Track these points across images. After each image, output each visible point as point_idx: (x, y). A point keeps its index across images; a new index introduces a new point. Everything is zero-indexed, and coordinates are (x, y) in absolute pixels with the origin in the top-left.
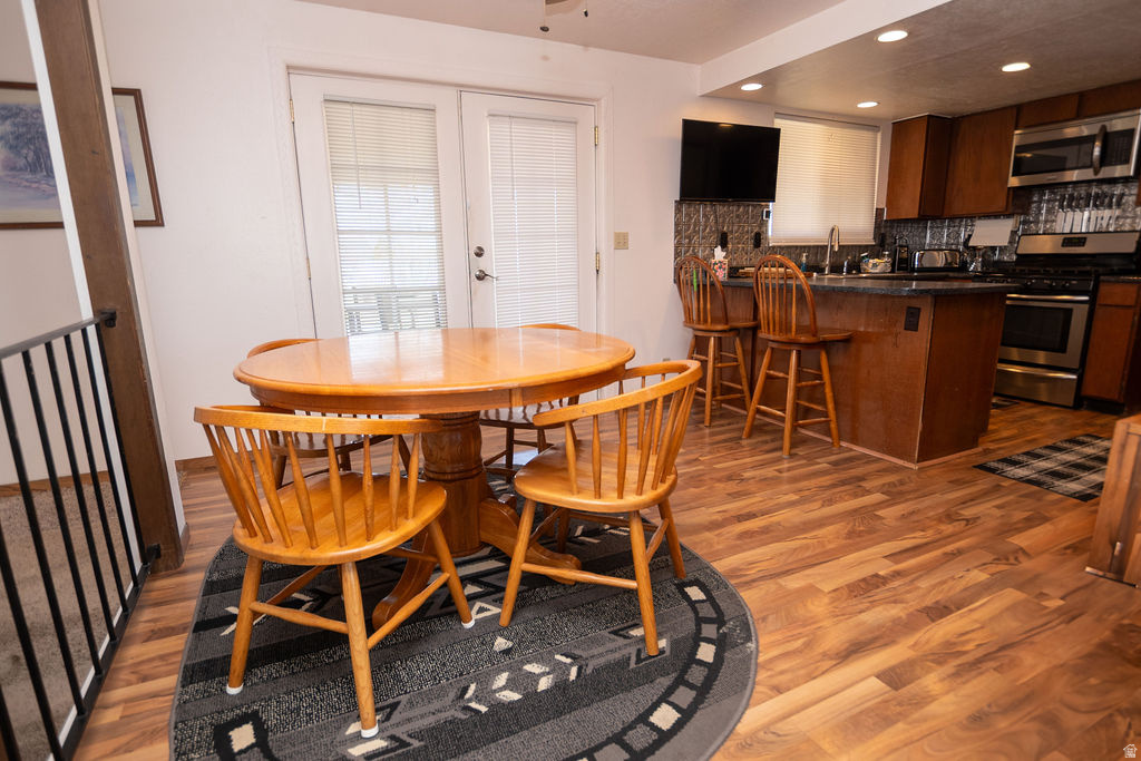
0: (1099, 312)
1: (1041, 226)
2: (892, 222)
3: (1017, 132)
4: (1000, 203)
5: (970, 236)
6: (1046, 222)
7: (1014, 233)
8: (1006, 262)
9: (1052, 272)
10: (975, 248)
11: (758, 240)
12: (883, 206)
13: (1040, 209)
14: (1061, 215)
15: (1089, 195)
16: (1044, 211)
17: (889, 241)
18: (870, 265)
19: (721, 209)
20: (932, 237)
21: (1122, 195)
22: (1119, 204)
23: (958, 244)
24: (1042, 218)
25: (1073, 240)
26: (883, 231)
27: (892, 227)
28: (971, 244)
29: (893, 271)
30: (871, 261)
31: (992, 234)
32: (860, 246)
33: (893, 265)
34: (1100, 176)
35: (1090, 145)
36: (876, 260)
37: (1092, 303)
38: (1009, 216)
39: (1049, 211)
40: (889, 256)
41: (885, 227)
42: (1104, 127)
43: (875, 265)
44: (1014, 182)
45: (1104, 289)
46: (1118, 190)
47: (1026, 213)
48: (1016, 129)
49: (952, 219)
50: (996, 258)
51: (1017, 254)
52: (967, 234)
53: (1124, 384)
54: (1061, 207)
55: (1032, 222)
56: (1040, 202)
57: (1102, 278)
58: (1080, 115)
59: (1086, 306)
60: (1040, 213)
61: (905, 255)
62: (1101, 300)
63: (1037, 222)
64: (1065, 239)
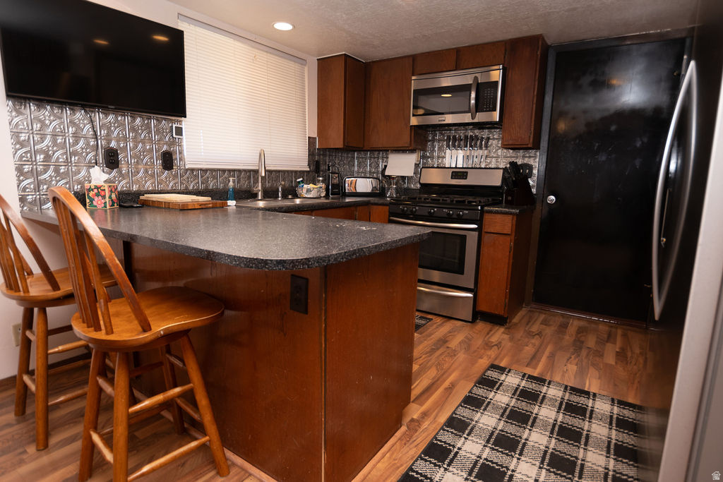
0: (486, 238)
1: (435, 160)
2: (325, 151)
3: (413, 78)
4: (405, 139)
5: (386, 166)
6: (439, 157)
7: (417, 165)
8: (413, 189)
9: (449, 201)
10: (390, 177)
11: (168, 161)
12: (315, 135)
13: (434, 147)
14: (448, 151)
15: (466, 137)
16: (436, 149)
17: (322, 168)
18: (305, 191)
19: (98, 117)
20: (359, 166)
21: (488, 139)
22: (486, 147)
23: (378, 173)
24: (436, 154)
25: (459, 174)
26: (317, 158)
27: (324, 155)
28: (387, 173)
29: (327, 196)
30: (305, 186)
31: (401, 165)
32: (296, 172)
33: (327, 190)
34: (476, 120)
35: (468, 93)
36: (311, 186)
37: (479, 230)
38: (412, 151)
39: (440, 149)
40: (323, 181)
41: (319, 155)
42: (476, 78)
43: (309, 191)
44: (414, 121)
45: (487, 217)
46: (485, 134)
47: (424, 150)
48: (413, 75)
49: (372, 150)
50: (406, 186)
51: (420, 183)
52: (384, 164)
53: (507, 300)
54: (448, 146)
55: (429, 157)
56: (433, 140)
57: (486, 208)
58: (458, 65)
59: (476, 234)
60: (433, 150)
61: (336, 181)
62: (486, 229)
63: (432, 158)
64: (453, 172)
